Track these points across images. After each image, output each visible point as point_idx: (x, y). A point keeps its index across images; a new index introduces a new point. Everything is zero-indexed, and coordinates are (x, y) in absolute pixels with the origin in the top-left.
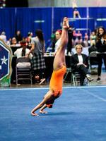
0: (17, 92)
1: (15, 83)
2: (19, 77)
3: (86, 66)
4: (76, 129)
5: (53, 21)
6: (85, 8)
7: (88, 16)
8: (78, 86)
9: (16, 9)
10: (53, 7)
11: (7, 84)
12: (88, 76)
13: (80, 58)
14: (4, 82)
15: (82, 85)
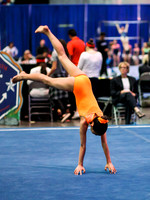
0: (30, 133)
1: (27, 120)
2: (33, 110)
3: (134, 94)
4: (117, 190)
5: (86, 25)
6: (136, 6)
7: (139, 18)
8: (122, 124)
9: (30, 7)
10: (86, 4)
11: (14, 121)
12: (137, 109)
13: (126, 83)
14: (10, 119)
15: (128, 123)
